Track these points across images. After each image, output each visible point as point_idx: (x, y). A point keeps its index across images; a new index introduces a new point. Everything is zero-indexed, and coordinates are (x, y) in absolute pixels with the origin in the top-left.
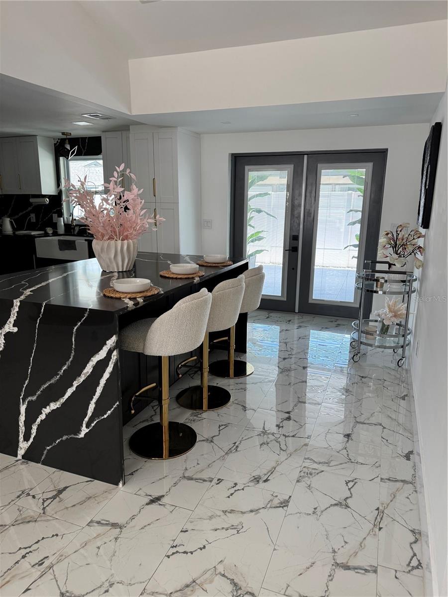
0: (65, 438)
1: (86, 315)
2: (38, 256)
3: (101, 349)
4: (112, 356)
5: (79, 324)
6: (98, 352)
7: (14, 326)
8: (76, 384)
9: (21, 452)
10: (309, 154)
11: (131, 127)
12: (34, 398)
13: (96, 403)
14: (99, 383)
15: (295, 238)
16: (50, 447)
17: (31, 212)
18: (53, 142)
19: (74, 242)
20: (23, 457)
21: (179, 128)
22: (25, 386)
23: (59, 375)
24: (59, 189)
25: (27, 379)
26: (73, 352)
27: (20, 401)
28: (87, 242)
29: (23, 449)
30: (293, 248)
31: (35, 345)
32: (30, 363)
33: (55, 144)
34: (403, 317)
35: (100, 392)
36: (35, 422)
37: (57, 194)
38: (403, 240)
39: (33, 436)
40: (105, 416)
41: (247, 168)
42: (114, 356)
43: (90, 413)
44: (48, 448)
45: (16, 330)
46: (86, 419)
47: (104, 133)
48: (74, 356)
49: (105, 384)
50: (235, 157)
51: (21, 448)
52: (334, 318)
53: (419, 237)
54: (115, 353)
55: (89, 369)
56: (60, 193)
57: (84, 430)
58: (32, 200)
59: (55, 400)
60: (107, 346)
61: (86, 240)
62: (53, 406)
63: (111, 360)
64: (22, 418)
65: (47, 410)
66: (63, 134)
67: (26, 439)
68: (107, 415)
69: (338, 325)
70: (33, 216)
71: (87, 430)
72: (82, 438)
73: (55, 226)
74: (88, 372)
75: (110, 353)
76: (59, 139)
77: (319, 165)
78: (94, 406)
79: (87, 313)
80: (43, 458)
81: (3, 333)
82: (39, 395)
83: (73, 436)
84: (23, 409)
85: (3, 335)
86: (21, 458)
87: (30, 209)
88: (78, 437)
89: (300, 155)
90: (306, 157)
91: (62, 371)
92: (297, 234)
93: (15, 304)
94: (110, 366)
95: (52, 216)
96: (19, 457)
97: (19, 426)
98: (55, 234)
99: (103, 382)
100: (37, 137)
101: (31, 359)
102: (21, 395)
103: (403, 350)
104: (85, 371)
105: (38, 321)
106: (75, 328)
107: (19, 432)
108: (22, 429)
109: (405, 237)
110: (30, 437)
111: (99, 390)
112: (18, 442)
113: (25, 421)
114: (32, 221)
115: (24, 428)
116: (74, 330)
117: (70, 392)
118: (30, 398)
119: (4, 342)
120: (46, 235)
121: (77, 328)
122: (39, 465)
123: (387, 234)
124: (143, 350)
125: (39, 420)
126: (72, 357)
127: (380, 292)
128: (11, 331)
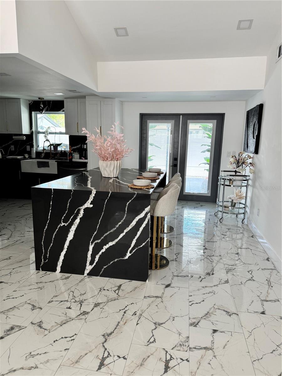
0: (116, 260)
1: (135, 196)
2: (22, 171)
3: (142, 212)
4: (148, 216)
5: (130, 201)
6: (140, 214)
7: (91, 204)
8: (125, 231)
9: (87, 272)
10: (183, 115)
11: (86, 97)
12: (99, 241)
13: (137, 240)
14: (139, 230)
15: (175, 159)
16: (106, 266)
17: (12, 144)
18: (28, 103)
19: (48, 162)
20: (88, 274)
21: (116, 99)
22: (94, 235)
23: (116, 228)
24: (31, 131)
25: (96, 231)
26: (125, 215)
27: (90, 243)
28: (56, 162)
29: (89, 270)
30: (174, 165)
31: (103, 213)
32: (99, 223)
33: (29, 104)
34: (244, 198)
35: (140, 234)
36: (98, 253)
37: (30, 134)
38: (241, 160)
39: (95, 262)
40: (141, 246)
41: (148, 121)
42: (149, 215)
43: (132, 245)
44: (105, 267)
45: (92, 206)
46: (130, 249)
47: (66, 99)
48: (126, 217)
49: (143, 230)
50: (142, 115)
51: (87, 270)
52: (197, 202)
53: (250, 158)
54: (149, 214)
55: (134, 223)
56: (32, 133)
57: (128, 255)
58: (14, 137)
59: (112, 241)
60: (145, 211)
61: (56, 161)
62: (111, 244)
63: (147, 218)
64: (90, 253)
65: (106, 247)
66: (39, 98)
67: (91, 263)
68: (142, 245)
69: (202, 206)
70: (12, 147)
71: (130, 254)
72: (127, 259)
73: (30, 153)
74: (133, 225)
75: (147, 214)
76: (32, 101)
77: (188, 121)
78: (135, 241)
79: (136, 195)
80: (101, 273)
81: (83, 208)
82: (102, 239)
83: (121, 258)
84: (91, 247)
85: (83, 209)
86: (86, 275)
87: (10, 142)
88: (124, 259)
89: (178, 115)
90: (181, 116)
91: (118, 225)
92: (176, 157)
93: (92, 193)
94: (146, 220)
95: (26, 147)
96: (86, 274)
97: (87, 257)
98: (30, 158)
99: (141, 229)
100: (21, 99)
101: (100, 220)
102: (91, 240)
103: (244, 215)
104: (131, 224)
105: (106, 201)
106: (128, 203)
107: (87, 261)
108: (89, 258)
109: (243, 158)
110: (94, 262)
111: (139, 233)
112: (86, 266)
113: (91, 255)
114: (12, 150)
115: (90, 258)
116: (127, 204)
117: (121, 236)
118: (96, 241)
119: (83, 213)
120: (25, 158)
121: (129, 203)
122: (98, 277)
123: (233, 157)
124: (153, 214)
125: (100, 253)
126: (124, 218)
127: (232, 186)
128: (88, 207)
